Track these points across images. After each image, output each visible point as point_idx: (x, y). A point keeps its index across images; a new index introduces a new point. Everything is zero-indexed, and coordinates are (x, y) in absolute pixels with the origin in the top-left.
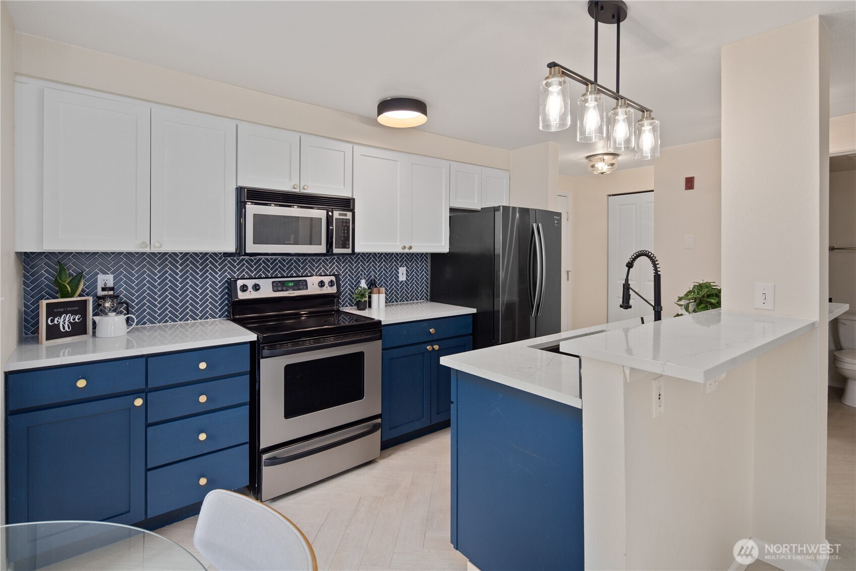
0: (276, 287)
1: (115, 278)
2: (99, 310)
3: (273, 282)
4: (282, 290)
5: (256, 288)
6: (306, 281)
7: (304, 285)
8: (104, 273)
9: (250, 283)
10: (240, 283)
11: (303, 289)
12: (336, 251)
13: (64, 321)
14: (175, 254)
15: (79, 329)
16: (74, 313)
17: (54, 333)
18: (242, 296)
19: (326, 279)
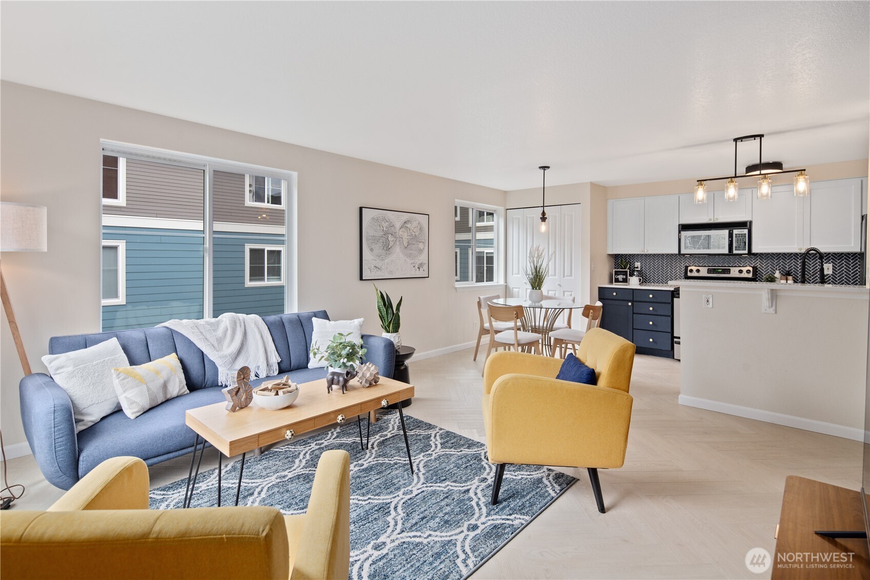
0: (709, 271)
1: (641, 264)
2: (632, 275)
3: (708, 269)
4: (713, 273)
5: (698, 271)
6: (730, 269)
7: (728, 271)
8: (638, 262)
9: (694, 268)
10: (689, 268)
11: (727, 273)
12: (735, 252)
13: (620, 277)
14: (663, 254)
15: (625, 281)
16: (623, 275)
17: (617, 281)
18: (689, 274)
19: (744, 269)
